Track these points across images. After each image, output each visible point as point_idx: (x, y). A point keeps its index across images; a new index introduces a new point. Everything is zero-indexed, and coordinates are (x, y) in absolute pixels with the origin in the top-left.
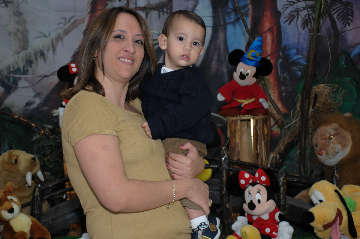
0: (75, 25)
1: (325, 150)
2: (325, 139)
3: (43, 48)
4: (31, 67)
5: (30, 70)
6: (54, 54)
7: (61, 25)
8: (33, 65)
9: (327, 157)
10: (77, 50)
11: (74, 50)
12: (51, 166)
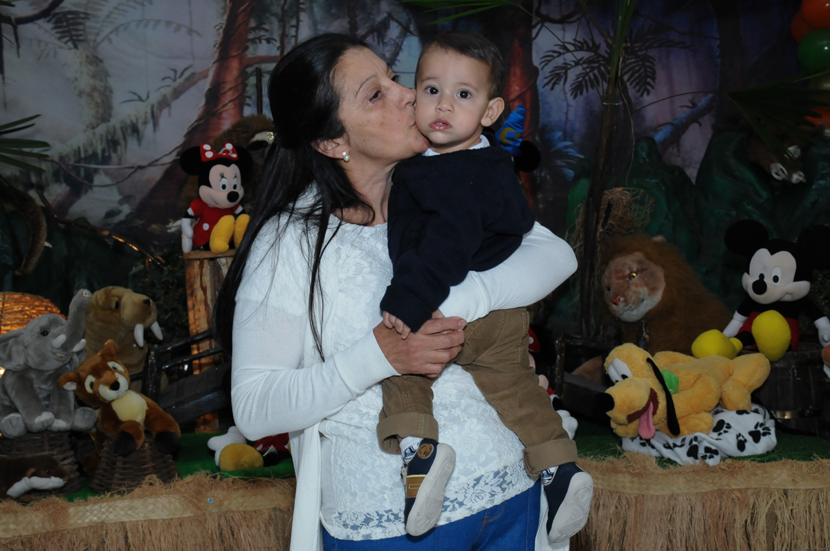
0: (192, 81)
1: (624, 296)
2: (623, 277)
3: (137, 119)
4: (115, 151)
5: (114, 157)
6: (155, 130)
7: (168, 82)
8: (119, 148)
9: (626, 308)
10: (195, 124)
11: (190, 124)
12: (166, 317)
